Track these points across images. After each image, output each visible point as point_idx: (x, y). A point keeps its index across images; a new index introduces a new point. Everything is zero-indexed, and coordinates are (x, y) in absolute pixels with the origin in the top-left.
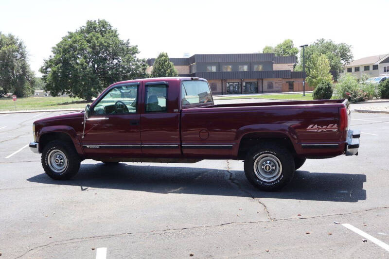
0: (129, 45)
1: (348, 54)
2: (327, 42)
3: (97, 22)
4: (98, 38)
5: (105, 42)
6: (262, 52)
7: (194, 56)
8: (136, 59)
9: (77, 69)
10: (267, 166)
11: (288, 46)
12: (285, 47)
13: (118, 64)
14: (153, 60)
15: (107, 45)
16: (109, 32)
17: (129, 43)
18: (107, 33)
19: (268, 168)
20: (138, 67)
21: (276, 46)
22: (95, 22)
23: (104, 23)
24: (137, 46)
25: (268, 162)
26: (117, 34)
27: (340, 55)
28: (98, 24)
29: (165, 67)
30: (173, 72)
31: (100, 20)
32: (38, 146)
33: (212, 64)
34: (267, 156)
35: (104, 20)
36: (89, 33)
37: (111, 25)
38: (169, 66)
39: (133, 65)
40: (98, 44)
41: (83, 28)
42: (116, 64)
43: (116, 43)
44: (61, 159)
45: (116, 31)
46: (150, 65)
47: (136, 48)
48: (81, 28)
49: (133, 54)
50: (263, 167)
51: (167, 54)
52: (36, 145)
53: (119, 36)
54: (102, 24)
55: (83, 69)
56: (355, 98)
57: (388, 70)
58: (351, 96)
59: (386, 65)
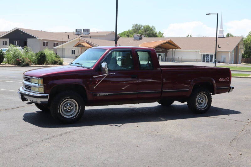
52: (47, 96)
56: (23, 63)
57: (6, 44)
58: (20, 61)
59: (5, 40)
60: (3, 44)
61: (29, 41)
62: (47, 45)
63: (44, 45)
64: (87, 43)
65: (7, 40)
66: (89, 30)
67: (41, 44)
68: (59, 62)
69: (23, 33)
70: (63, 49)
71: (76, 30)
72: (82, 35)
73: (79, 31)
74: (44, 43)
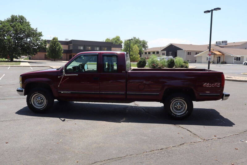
0: (37, 31)
1: (146, 45)
2: (137, 39)
3: (18, 16)
4: (19, 26)
5: (23, 28)
6: (105, 41)
7: (71, 40)
8: (41, 39)
9: (5, 42)
10: (178, 106)
11: (118, 39)
12: (116, 40)
13: (30, 42)
14: (50, 41)
15: (24, 30)
16: (25, 23)
17: (37, 30)
18: (24, 23)
19: (179, 107)
20: (42, 44)
21: (112, 38)
22: (16, 16)
23: (23, 18)
24: (41, 32)
25: (179, 103)
26: (30, 24)
27: (142, 45)
28: (18, 17)
29: (56, 45)
30: (61, 48)
31: (20, 15)
32: (24, 91)
33: (81, 46)
34: (178, 100)
35: (22, 16)
36: (13, 22)
37: (26, 19)
38: (58, 45)
39: (39, 42)
40: (19, 29)
41: (9, 19)
42: (29, 41)
43: (30, 30)
44: (42, 100)
45: (29, 23)
46: (49, 43)
47: (41, 33)
48: (8, 19)
49: (39, 36)
50: (175, 106)
51: (57, 38)
53: (31, 26)
54: (21, 18)
55: (9, 42)
56: (157, 67)
57: (164, 55)
58: (155, 66)
59: (164, 52)
60: (163, 55)
61: (178, 52)
62: (190, 54)
63: (188, 54)
64: (219, 52)
65: (165, 52)
66: (227, 41)
67: (186, 54)
68: (185, 66)
69: (175, 46)
70: (201, 57)
71: (216, 42)
72: (221, 46)
73: (219, 43)
74: (188, 53)
